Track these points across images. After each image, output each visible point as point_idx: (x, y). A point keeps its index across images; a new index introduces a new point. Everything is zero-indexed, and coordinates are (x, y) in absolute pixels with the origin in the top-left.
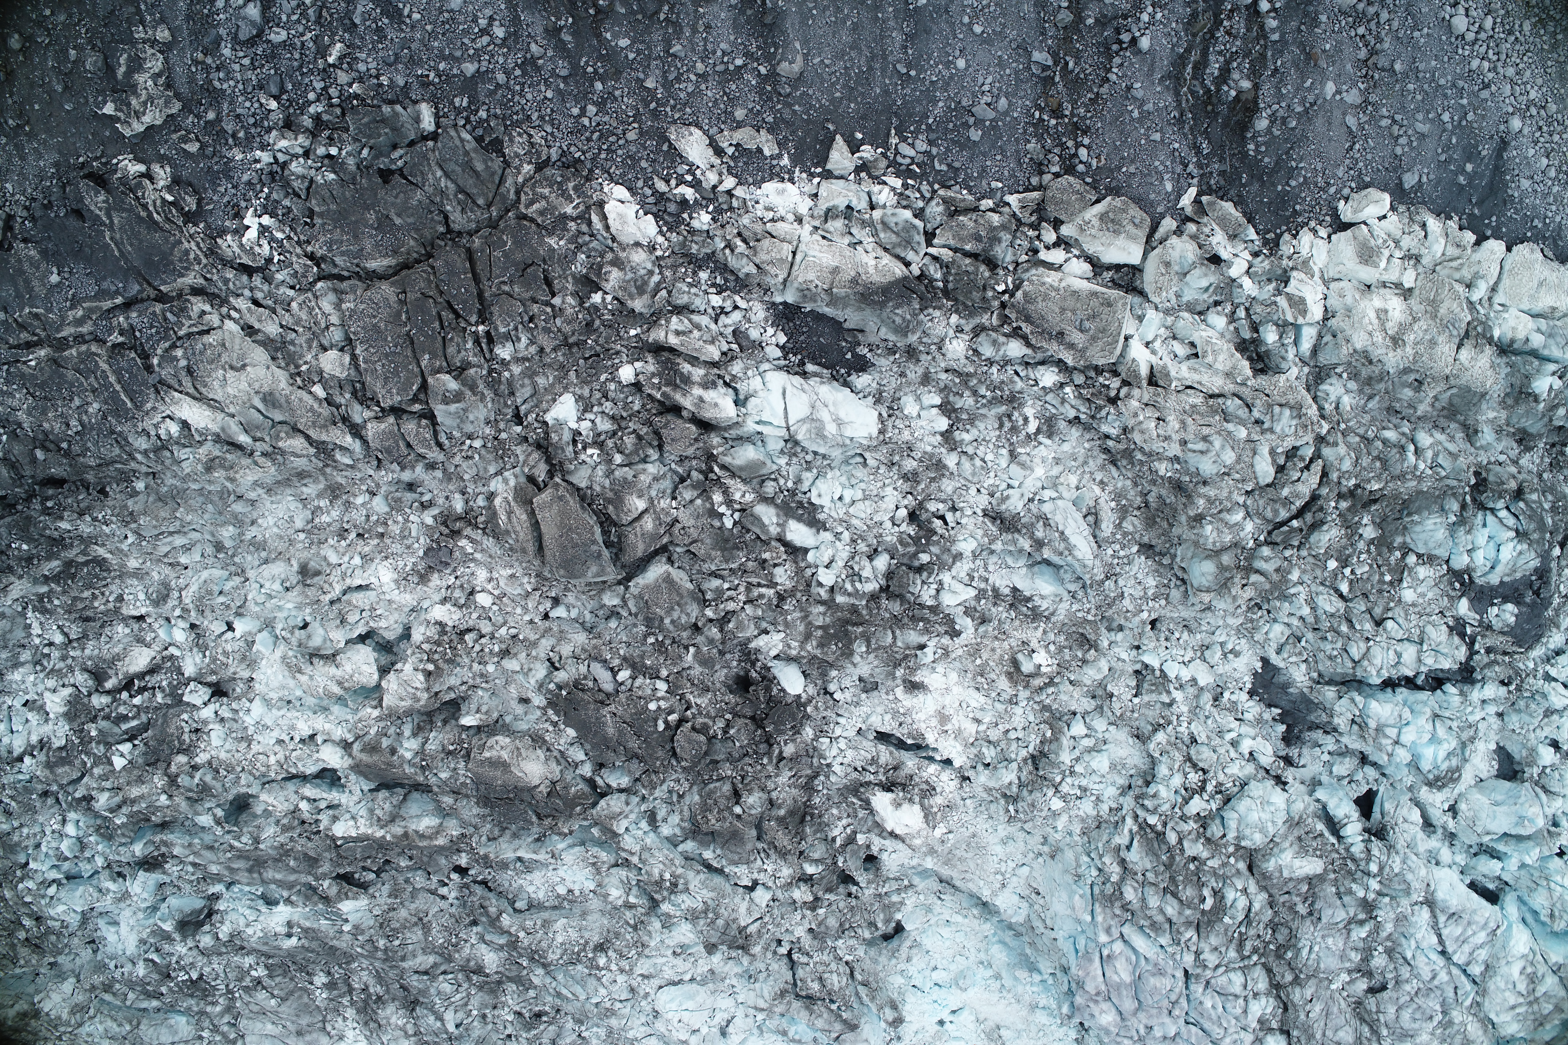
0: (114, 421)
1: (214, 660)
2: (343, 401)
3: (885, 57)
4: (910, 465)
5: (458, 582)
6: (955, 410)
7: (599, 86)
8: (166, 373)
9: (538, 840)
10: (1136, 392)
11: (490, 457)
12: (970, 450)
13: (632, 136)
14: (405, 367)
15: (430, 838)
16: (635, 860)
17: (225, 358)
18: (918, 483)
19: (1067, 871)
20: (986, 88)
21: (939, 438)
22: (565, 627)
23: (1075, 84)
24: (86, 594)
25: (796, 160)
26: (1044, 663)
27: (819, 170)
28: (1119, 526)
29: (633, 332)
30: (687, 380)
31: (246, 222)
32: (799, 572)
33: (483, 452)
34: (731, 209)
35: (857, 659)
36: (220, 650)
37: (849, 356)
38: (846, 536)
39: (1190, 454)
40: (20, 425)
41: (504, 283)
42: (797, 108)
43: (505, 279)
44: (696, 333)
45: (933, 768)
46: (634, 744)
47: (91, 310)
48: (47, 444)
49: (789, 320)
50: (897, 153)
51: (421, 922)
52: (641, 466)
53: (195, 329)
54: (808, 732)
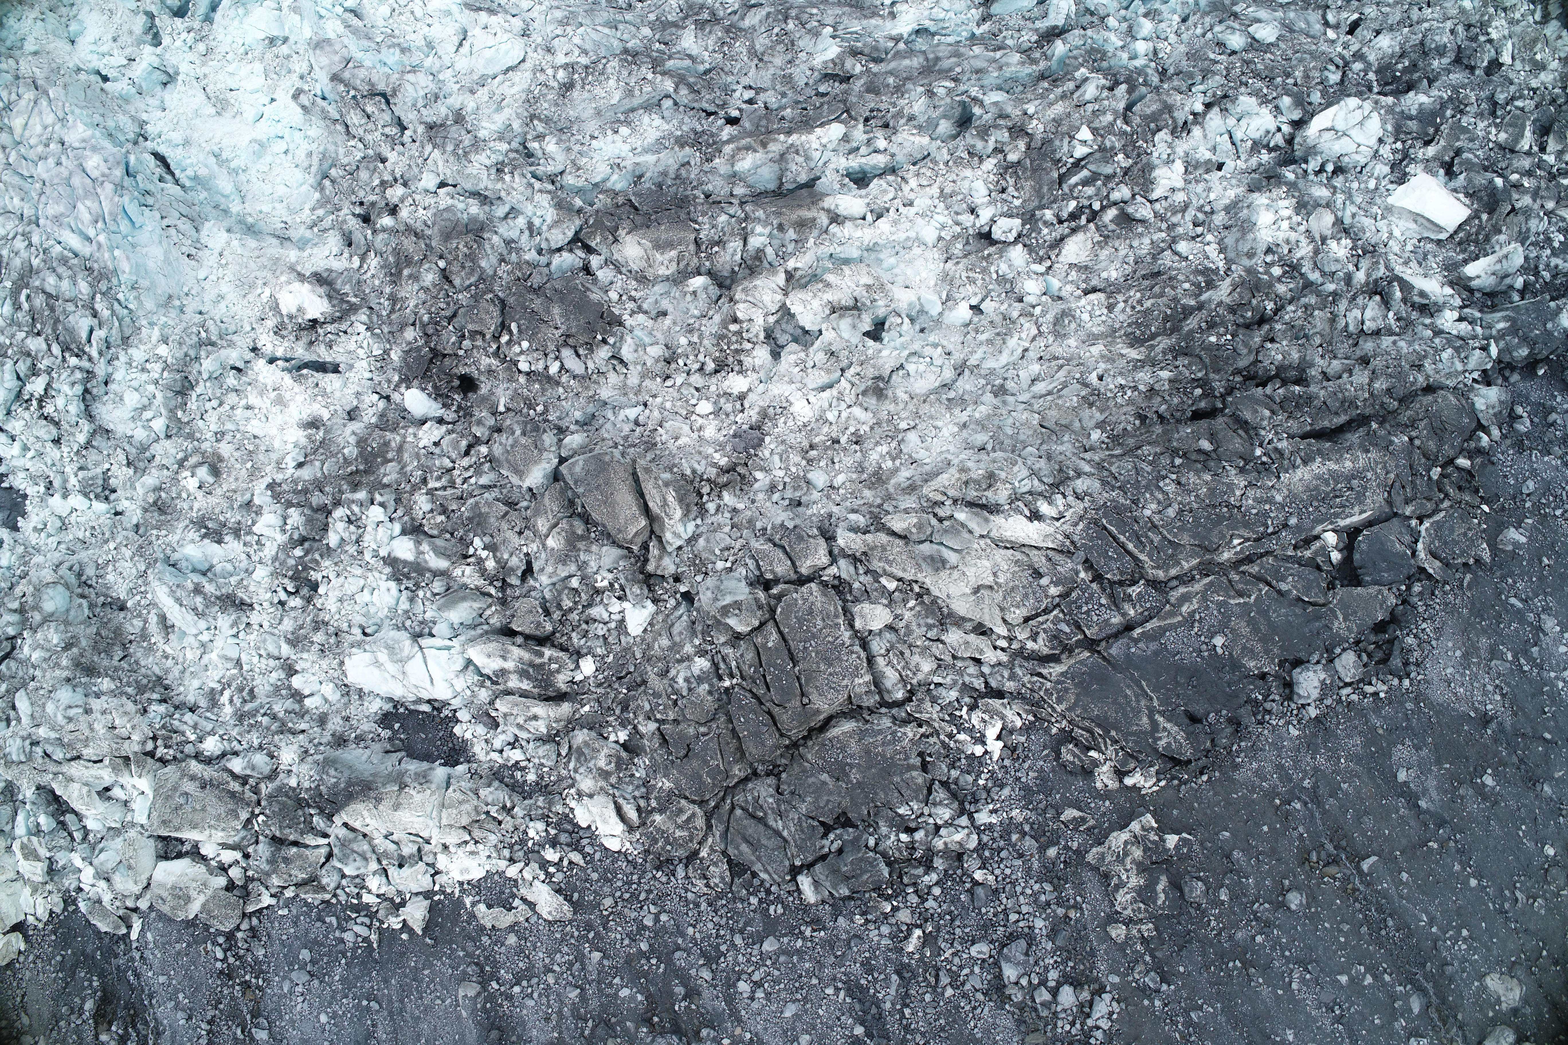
0: (1122, 500)
1: (984, 271)
2: (862, 578)
3: (391, 1014)
4: (319, 637)
5: (732, 418)
6: (293, 696)
7: (644, 946)
8: (1066, 566)
9: (640, 177)
10: (137, 748)
11: (704, 555)
12: (272, 663)
13: (608, 902)
14: (792, 629)
15: (739, 149)
16: (537, 185)
17: (998, 596)
18: (313, 621)
19: (148, 289)
20: (300, 999)
21: (298, 668)
22: (624, 399)
23: (234, 1015)
24: (1148, 304)
25: (460, 903)
26: (189, 479)
27: (436, 898)
28: (146, 621)
29: (587, 708)
30: (523, 674)
31: (1000, 744)
32: (409, 511)
33: (713, 558)
34: (511, 847)
35: (352, 440)
36: (979, 282)
37: (397, 726)
38: (368, 556)
39: (80, 703)
40: (1242, 470)
41: (704, 735)
42: (461, 954)
43: (703, 739)
44: (520, 720)
45: (279, 353)
46: (537, 303)
47: (1172, 614)
48: (1202, 458)
49: (453, 749)
50: (370, 927)
51: (759, 57)
52: (554, 580)
53: (1040, 619)
54: (395, 356)
